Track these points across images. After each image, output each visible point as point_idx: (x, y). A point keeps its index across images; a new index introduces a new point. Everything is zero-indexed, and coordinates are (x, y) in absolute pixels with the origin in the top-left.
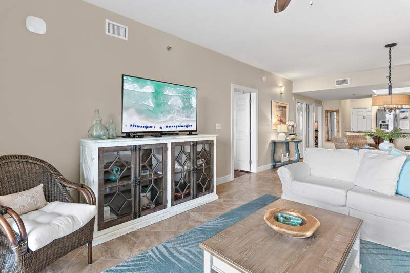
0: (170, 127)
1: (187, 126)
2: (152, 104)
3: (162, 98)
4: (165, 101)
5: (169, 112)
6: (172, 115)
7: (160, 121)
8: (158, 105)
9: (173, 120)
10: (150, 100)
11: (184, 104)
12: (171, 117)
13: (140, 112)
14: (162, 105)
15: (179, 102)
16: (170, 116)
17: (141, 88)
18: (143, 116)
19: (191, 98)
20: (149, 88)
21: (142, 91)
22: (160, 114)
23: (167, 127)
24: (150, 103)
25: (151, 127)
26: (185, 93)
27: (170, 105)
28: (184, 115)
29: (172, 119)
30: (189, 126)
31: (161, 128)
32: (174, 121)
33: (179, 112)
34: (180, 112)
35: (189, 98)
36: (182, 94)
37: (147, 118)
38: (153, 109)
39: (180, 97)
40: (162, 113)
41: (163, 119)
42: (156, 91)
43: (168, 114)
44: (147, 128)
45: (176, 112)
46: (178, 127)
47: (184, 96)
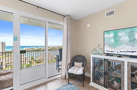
0: (122, 52)
1: (132, 52)
3: (117, 38)
4: (119, 39)
5: (121, 44)
6: (123, 46)
8: (116, 41)
9: (124, 48)
10: (113, 40)
11: (130, 38)
12: (123, 47)
13: (109, 45)
14: (118, 41)
15: (127, 38)
16: (122, 46)
17: (109, 35)
18: (110, 47)
19: (135, 34)
20: (112, 35)
21: (109, 36)
23: (120, 52)
24: (113, 41)
25: (113, 52)
26: (130, 32)
27: (122, 41)
28: (130, 45)
29: (123, 48)
30: (134, 52)
31: (118, 52)
32: (124, 49)
33: (126, 44)
34: (127, 44)
35: (133, 35)
36: (128, 33)
37: (112, 48)
38: (114, 43)
39: (127, 35)
40: (118, 45)
41: (118, 48)
42: (115, 35)
43: (121, 45)
44: (112, 52)
45: (125, 44)
46: (127, 52)
47: (130, 34)
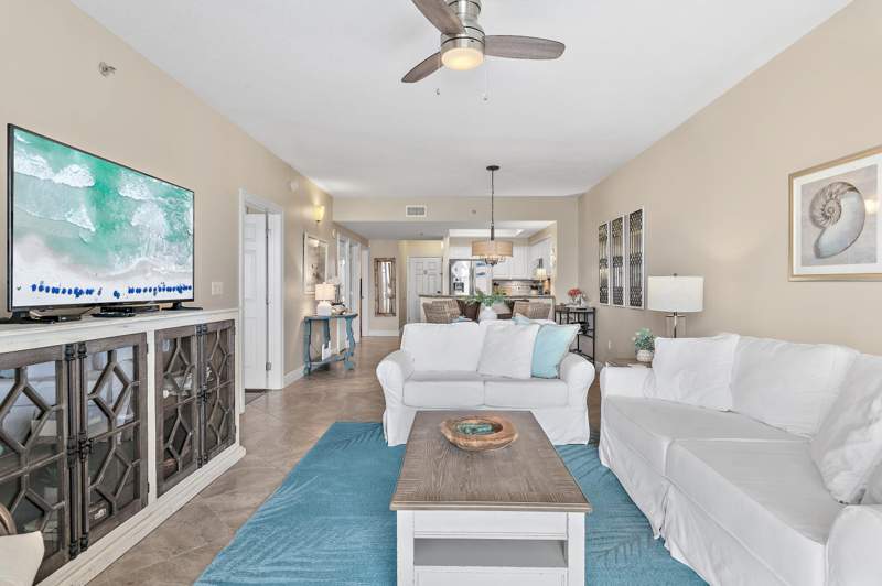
0: (139, 291)
1: (180, 290)
2: (88, 221)
3: (115, 206)
4: (123, 216)
5: (133, 249)
6: (143, 258)
7: (113, 274)
8: (106, 225)
9: (145, 272)
10: (84, 211)
11: (171, 224)
12: (142, 264)
13: (56, 246)
14: (117, 227)
15: (159, 221)
16: (138, 260)
17: (56, 171)
18: (66, 259)
20: (77, 175)
21: (58, 179)
22: (111, 253)
23: (131, 291)
24: (84, 218)
25: (90, 292)
27: (138, 226)
28: (172, 257)
29: (143, 269)
30: (185, 288)
31: (116, 294)
32: (149, 274)
33: (159, 248)
34: (161, 250)
35: (182, 210)
36: (165, 197)
37: (78, 263)
38: (95, 237)
39: (160, 205)
40: (117, 249)
41: (120, 270)
42: (97, 183)
43: (133, 254)
44: (78, 293)
45: (153, 248)
46: (160, 290)
47: (171, 202)
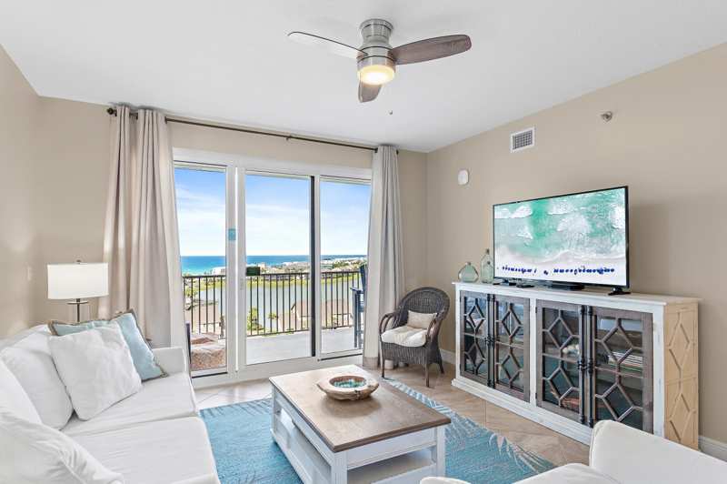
0: (562, 271)
1: (600, 272)
2: (529, 234)
3: (545, 222)
4: (551, 227)
5: (559, 246)
8: (539, 235)
9: (567, 259)
10: (527, 228)
11: (593, 225)
12: (564, 254)
14: (547, 234)
15: (581, 224)
16: (562, 252)
17: (512, 213)
18: (517, 254)
19: (613, 209)
20: (524, 211)
21: (513, 216)
22: (543, 250)
23: (556, 271)
24: (527, 233)
25: (529, 271)
26: (596, 202)
27: (562, 231)
28: (593, 248)
29: (566, 257)
30: (607, 270)
31: (546, 273)
32: (571, 261)
33: (579, 243)
34: (583, 244)
35: (606, 211)
36: (587, 206)
37: (523, 256)
39: (581, 212)
40: (546, 247)
42: (534, 212)
43: (558, 248)
44: (523, 271)
45: (574, 243)
46: (580, 271)
47: (594, 208)
